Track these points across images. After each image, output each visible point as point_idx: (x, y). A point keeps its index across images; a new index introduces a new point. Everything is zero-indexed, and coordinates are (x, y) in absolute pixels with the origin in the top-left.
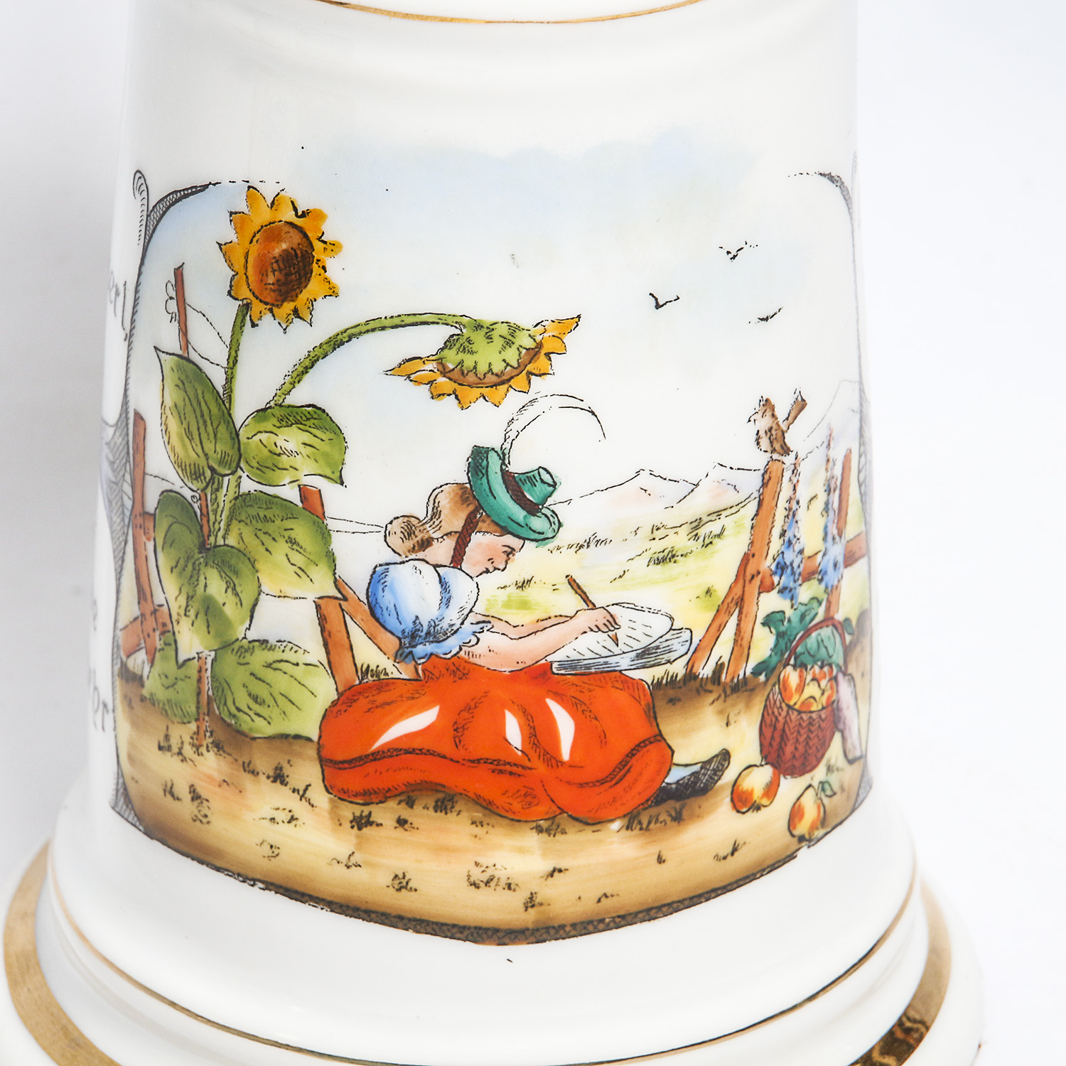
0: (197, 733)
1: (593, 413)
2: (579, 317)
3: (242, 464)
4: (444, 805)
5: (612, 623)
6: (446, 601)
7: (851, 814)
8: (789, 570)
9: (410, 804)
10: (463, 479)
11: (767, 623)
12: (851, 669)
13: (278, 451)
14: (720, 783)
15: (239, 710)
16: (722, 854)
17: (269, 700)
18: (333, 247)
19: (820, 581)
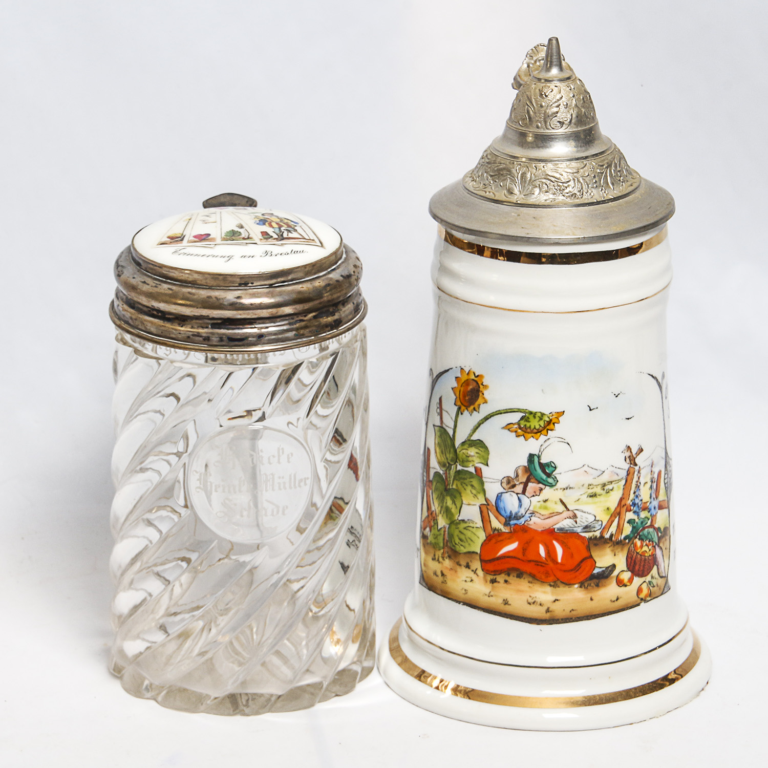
0: (443, 553)
1: (568, 444)
2: (564, 411)
3: (458, 461)
4: (519, 576)
5: (575, 516)
6: (520, 506)
7: (661, 595)
8: (637, 506)
9: (509, 575)
10: (526, 464)
11: (629, 522)
12: (661, 545)
13: (468, 455)
14: (612, 575)
15: (456, 544)
16: (613, 600)
17: (465, 540)
18: (486, 387)
19: (649, 512)
